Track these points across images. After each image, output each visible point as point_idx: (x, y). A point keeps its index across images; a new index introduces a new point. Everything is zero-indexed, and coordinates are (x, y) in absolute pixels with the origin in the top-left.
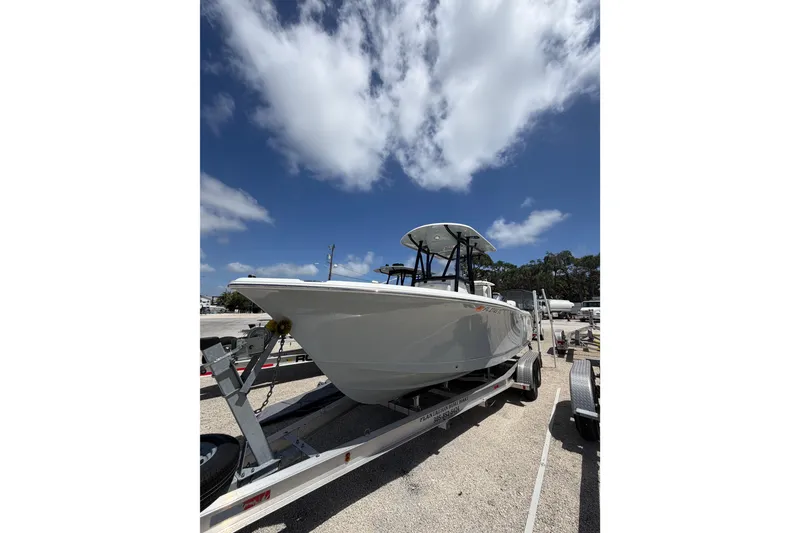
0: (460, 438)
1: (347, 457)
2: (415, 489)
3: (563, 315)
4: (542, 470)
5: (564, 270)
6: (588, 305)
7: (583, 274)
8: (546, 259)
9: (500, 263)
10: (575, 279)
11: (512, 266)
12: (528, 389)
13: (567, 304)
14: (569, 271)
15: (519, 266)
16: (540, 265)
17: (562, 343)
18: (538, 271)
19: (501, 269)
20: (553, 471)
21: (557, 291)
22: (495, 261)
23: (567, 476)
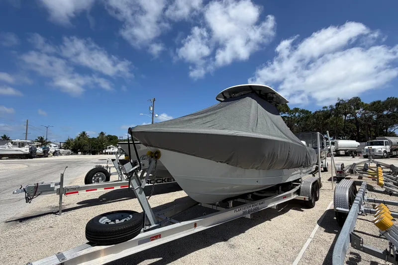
0: (259, 226)
1: (195, 225)
2: (232, 246)
3: (350, 153)
4: (309, 240)
5: (354, 114)
6: (372, 144)
7: (371, 117)
8: (338, 104)
9: (296, 110)
10: (363, 122)
11: (307, 112)
12: (307, 200)
13: (354, 144)
14: (358, 115)
15: (313, 112)
16: (332, 110)
17: (340, 172)
18: (330, 115)
19: (297, 114)
20: (316, 240)
21: (347, 133)
22: (291, 108)
23: (325, 243)
